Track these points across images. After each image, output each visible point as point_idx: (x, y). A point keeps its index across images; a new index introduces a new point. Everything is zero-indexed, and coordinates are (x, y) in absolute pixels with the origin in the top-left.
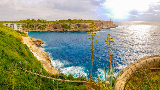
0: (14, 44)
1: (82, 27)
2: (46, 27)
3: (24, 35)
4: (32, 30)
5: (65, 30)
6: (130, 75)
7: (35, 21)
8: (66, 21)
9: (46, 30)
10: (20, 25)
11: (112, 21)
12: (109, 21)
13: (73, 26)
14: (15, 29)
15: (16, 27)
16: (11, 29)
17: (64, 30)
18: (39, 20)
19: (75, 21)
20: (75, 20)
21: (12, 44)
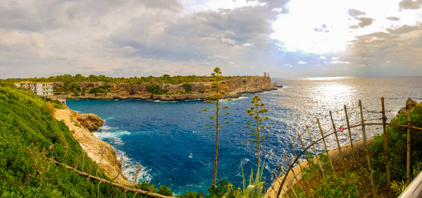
0: (36, 118)
1: (195, 90)
2: (109, 91)
3: (58, 105)
4: (77, 95)
5: (156, 96)
6: (299, 180)
7: (83, 79)
8: (158, 79)
9: (110, 95)
10: (50, 86)
11: (268, 78)
12: (261, 77)
13: (175, 89)
14: (40, 93)
15: (40, 89)
16: (30, 94)
17: (152, 97)
18: (92, 77)
19: (178, 79)
20: (178, 77)
21: (33, 119)
